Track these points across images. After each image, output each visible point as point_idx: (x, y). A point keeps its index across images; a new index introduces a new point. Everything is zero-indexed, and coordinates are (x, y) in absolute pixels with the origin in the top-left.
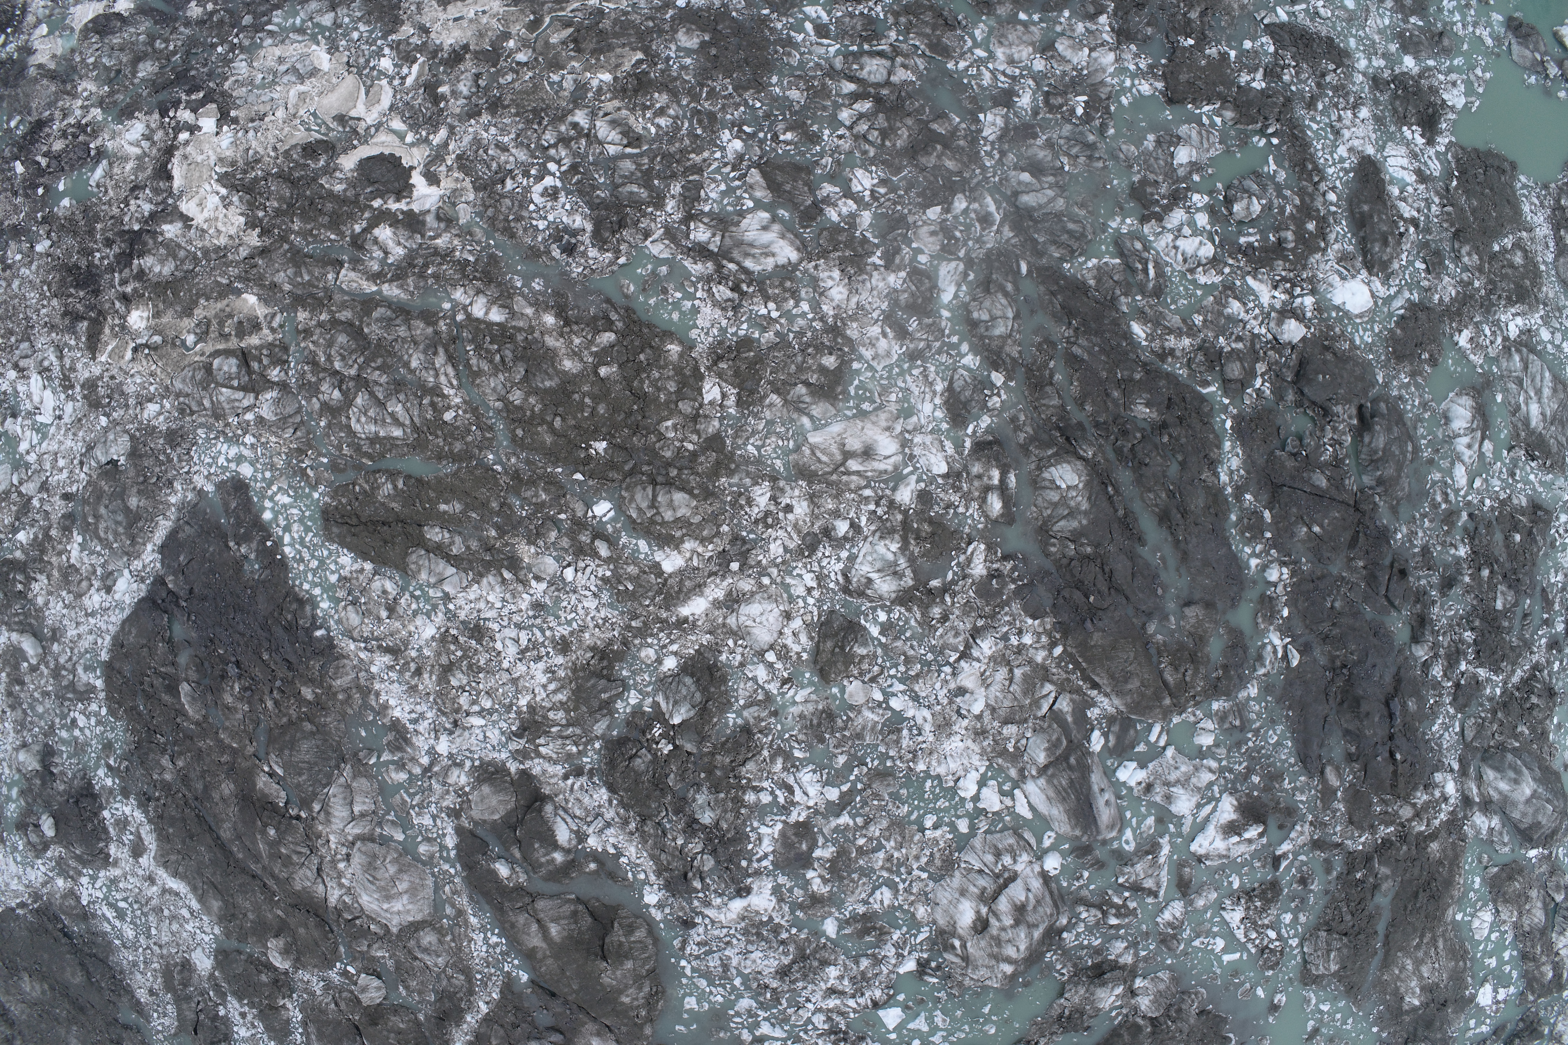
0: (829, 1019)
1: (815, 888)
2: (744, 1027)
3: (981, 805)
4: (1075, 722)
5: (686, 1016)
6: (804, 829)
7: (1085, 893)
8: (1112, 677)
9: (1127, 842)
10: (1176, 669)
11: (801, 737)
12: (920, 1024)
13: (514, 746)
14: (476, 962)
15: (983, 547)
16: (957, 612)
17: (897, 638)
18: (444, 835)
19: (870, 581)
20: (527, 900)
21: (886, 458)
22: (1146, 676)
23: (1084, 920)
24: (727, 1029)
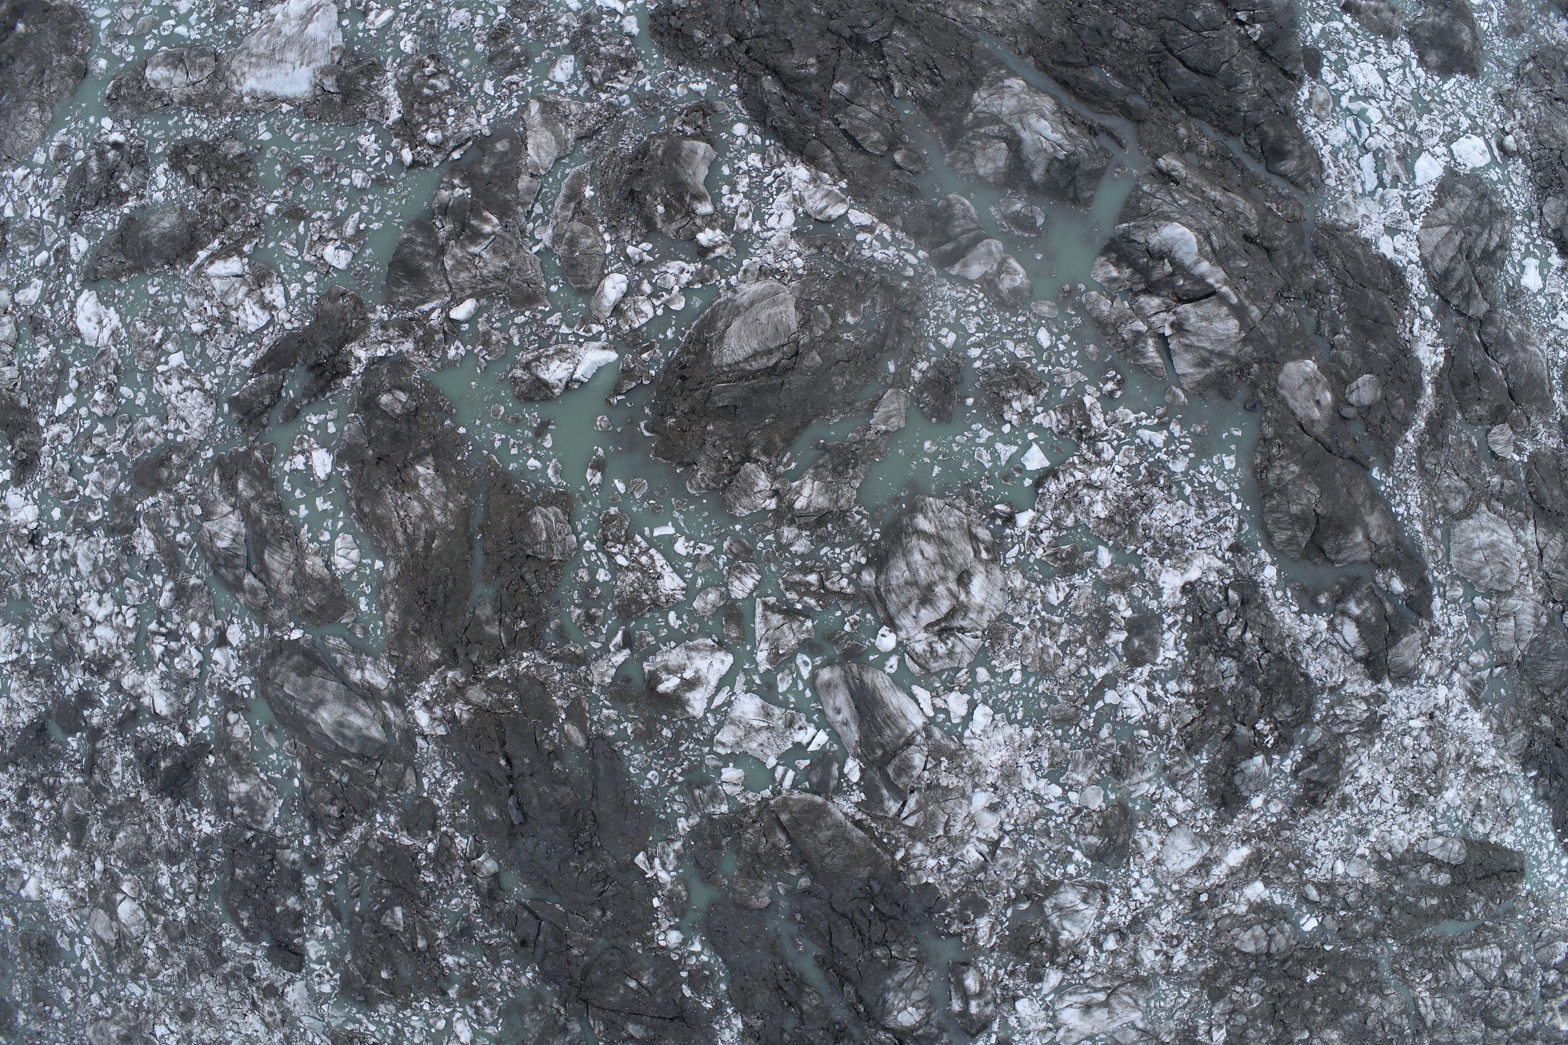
0: (1098, 454)
1: (1123, 601)
2: (1178, 438)
3: (966, 697)
4: (877, 789)
5: (1233, 447)
6: (1136, 659)
7: (847, 608)
8: (849, 841)
9: (806, 664)
10: (774, 845)
11: (1143, 750)
12: (1006, 451)
13: (1387, 706)
14: (1415, 482)
15: (981, 943)
16: (1004, 884)
17: (1057, 851)
18: (1442, 608)
19: (1085, 900)
20: (1377, 557)
21: (1070, 1006)
22: (809, 841)
23: (843, 576)
24: (1194, 435)
